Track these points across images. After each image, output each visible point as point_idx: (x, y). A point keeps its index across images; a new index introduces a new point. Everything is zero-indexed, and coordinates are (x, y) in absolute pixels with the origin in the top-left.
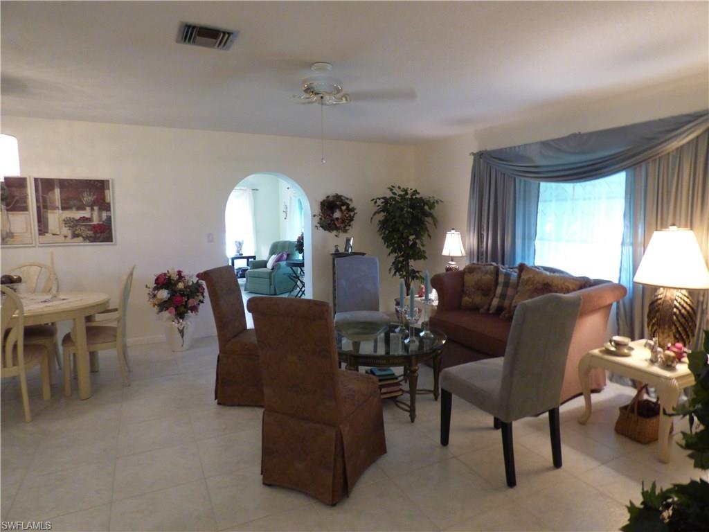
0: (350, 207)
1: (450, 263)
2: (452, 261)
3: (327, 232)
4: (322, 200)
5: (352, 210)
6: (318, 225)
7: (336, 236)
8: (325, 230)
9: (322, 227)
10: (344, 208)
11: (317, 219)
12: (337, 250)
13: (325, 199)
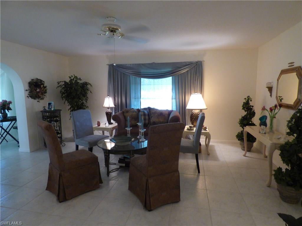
0: (45, 86)
1: (108, 110)
2: (109, 109)
3: (33, 99)
4: (29, 82)
5: (45, 87)
6: (28, 96)
7: (38, 101)
8: (32, 98)
9: (30, 97)
10: (42, 86)
11: (28, 92)
12: (45, 109)
13: (31, 81)
